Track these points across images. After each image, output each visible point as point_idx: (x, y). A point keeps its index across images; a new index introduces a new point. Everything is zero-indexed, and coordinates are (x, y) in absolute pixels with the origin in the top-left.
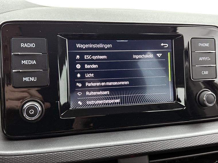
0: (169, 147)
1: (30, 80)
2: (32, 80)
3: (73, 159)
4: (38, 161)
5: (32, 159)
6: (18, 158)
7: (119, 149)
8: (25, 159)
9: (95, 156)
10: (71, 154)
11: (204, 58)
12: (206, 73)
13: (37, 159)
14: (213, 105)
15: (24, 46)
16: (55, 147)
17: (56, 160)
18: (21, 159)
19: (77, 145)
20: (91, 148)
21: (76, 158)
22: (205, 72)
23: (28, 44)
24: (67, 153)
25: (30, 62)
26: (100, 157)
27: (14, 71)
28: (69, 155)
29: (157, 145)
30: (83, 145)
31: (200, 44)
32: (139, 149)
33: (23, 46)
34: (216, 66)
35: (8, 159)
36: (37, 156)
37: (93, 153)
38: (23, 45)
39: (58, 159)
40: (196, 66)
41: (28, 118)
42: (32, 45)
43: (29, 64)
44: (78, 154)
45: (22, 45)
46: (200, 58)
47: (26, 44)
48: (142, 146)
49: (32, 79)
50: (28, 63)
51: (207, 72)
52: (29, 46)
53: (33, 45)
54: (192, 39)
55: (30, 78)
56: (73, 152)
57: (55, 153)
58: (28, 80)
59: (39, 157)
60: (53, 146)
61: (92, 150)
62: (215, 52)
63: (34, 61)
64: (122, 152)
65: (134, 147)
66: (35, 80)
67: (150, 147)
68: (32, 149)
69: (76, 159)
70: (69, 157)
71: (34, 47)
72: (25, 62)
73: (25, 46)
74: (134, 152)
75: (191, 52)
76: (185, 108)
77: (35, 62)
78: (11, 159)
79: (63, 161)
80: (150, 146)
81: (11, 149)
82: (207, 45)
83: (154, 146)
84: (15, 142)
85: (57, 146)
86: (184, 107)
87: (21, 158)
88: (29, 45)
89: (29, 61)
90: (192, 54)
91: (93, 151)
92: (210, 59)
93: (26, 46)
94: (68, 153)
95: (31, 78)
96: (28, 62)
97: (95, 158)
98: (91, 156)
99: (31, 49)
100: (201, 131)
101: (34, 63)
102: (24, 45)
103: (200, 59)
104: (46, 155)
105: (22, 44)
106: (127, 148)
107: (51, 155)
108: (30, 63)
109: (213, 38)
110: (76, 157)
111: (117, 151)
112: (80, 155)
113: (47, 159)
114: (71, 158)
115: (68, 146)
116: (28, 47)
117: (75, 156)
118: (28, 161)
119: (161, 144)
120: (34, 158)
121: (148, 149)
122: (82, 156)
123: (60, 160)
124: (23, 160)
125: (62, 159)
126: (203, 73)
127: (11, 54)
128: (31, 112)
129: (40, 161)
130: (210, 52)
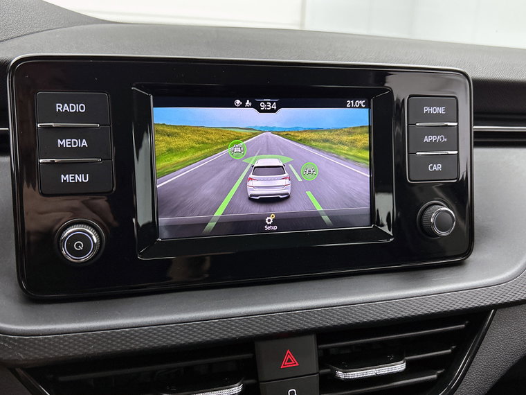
0: (357, 319)
1: (74, 179)
2: (80, 181)
3: (164, 342)
4: (90, 345)
5: (80, 342)
6: (50, 339)
7: (257, 322)
8: (66, 341)
9: (208, 337)
10: (159, 331)
11: (433, 138)
12: (438, 167)
13: (89, 341)
14: (448, 233)
15: (62, 109)
16: (127, 317)
17: (128, 344)
18: (57, 342)
19: (172, 313)
20: (200, 319)
21: (168, 339)
22: (435, 165)
23: (71, 105)
24: (150, 330)
25: (75, 142)
26: (217, 338)
27: (41, 161)
28: (155, 334)
29: (333, 313)
30: (184, 313)
31: (427, 109)
32: (296, 322)
33: (60, 109)
34: (458, 154)
35: (30, 342)
36: (89, 336)
37: (203, 331)
38: (61, 107)
39: (133, 341)
40: (418, 153)
41: (70, 258)
42: (79, 108)
43: (73, 146)
44: (172, 332)
45: (59, 106)
46: (426, 137)
47: (66, 105)
48: (303, 317)
49: (80, 178)
50: (71, 144)
52: (73, 109)
53: (82, 107)
54: (410, 96)
55: (74, 177)
56: (163, 328)
57: (127, 330)
58: (72, 180)
59: (94, 338)
60: (123, 316)
62: (458, 125)
63: (84, 140)
64: (262, 328)
65: (288, 318)
66: (85, 179)
67: (320, 318)
68: (80, 320)
69: (169, 342)
70: (155, 338)
71: (84, 110)
72: (65, 143)
73: (64, 109)
74: (286, 328)
75: (408, 125)
76: (391, 240)
77: (84, 143)
78: (36, 342)
79: (142, 345)
80: (319, 315)
81: (36, 322)
82: (441, 110)
83: (328, 317)
84: (46, 307)
85: (131, 316)
86: (391, 237)
87: (56, 340)
88: (73, 106)
89: (73, 140)
90: (410, 128)
91: (203, 327)
92: (446, 140)
93: (67, 109)
94: (154, 329)
95: (77, 176)
96: (71, 142)
97: (208, 339)
98: (199, 336)
99: (76, 116)
100: (423, 286)
101: (83, 144)
102: (63, 107)
103: (426, 139)
104: (108, 334)
105: (57, 105)
106: (273, 320)
107: (118, 333)
108: (75, 144)
109: (455, 97)
111: (253, 325)
112: (177, 334)
113: (110, 342)
114: (159, 340)
115: (153, 315)
116: (71, 111)
118: (71, 345)
119: (341, 313)
120: (85, 339)
121: (316, 322)
122: (182, 336)
123: (137, 343)
124: (60, 344)
125: (141, 342)
126: (432, 167)
127: (35, 126)
128: (77, 246)
129: (96, 345)
130: (447, 126)
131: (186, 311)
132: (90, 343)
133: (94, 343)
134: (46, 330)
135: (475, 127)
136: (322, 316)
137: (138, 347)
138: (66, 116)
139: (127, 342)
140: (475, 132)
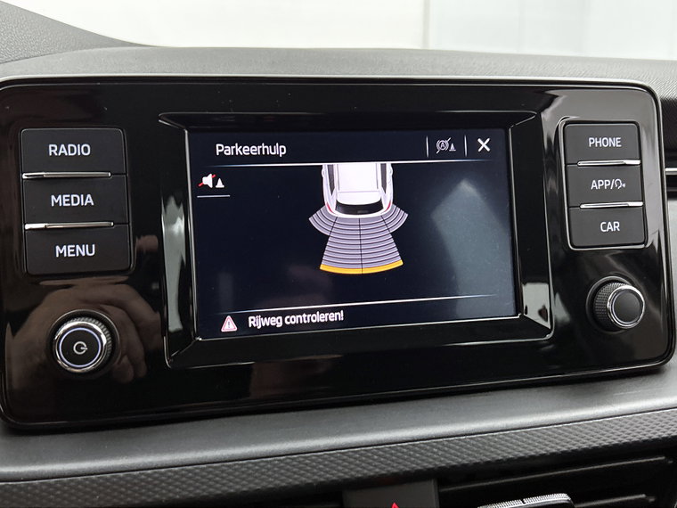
0: (499, 454)
1: (75, 252)
2: (84, 254)
3: (204, 490)
4: (95, 496)
5: (79, 490)
6: (35, 487)
7: (344, 460)
8: (57, 489)
9: (270, 482)
10: (196, 474)
11: (605, 183)
12: (614, 226)
13: (93, 488)
14: (635, 324)
15: (58, 152)
16: (149, 453)
17: (150, 493)
18: (45, 491)
19: (217, 447)
20: (258, 455)
21: (211, 486)
22: (609, 223)
23: (69, 146)
24: (184, 472)
25: (75, 198)
26: (284, 484)
27: (28, 226)
28: (190, 478)
29: (461, 446)
31: (592, 141)
32: (405, 460)
33: (55, 151)
34: (644, 206)
35: (6, 491)
36: (93, 481)
38: (56, 149)
39: (157, 489)
40: (583, 206)
41: (67, 365)
42: (83, 150)
43: (73, 204)
44: (217, 475)
45: (53, 148)
46: (594, 181)
47: (63, 146)
48: (415, 451)
49: (83, 250)
50: (70, 202)
51: (616, 225)
52: (72, 151)
53: (86, 148)
54: (567, 123)
55: (75, 248)
56: (203, 469)
57: (149, 472)
58: (71, 253)
59: (100, 484)
61: (262, 464)
62: (641, 164)
63: (89, 196)
64: (352, 469)
65: (392, 454)
66: (91, 252)
67: (440, 453)
68: (81, 458)
69: (211, 490)
70: (190, 485)
71: (89, 153)
72: (61, 200)
73: (61, 152)
74: (390, 469)
75: (566, 164)
76: (548, 336)
77: (89, 200)
78: (15, 490)
79: (171, 495)
80: (439, 449)
82: (614, 142)
83: (453, 451)
84: (33, 439)
85: (157, 451)
86: (549, 331)
87: (44, 487)
88: (72, 148)
89: (73, 196)
90: (569, 171)
91: (263, 467)
92: (624, 185)
93: (65, 152)
94: (189, 471)
95: (78, 247)
96: (70, 198)
97: (271, 486)
98: (257, 481)
99: (77, 162)
100: (600, 404)
101: (87, 202)
102: (58, 149)
103: (594, 185)
104: (120, 478)
105: (50, 146)
106: (368, 457)
107: (135, 477)
108: (76, 202)
109: (634, 122)
110: (211, 483)
111: (338, 464)
112: (223, 478)
113: (123, 490)
114: (197, 488)
115: (189, 450)
116: (70, 154)
117: (210, 479)
118: (66, 495)
119: (473, 445)
120: (86, 486)
121: (435, 459)
122: (230, 481)
123: (164, 491)
124: (50, 493)
125: (170, 491)
126: (605, 227)
127: (19, 177)
128: (78, 348)
129: (102, 495)
130: (625, 165)
131: (238, 444)
132: (94, 492)
133: (100, 492)
134: (30, 472)
135: (667, 170)
136: (444, 451)
137: (164, 498)
138: (63, 162)
139: (149, 490)
140: (667, 176)
